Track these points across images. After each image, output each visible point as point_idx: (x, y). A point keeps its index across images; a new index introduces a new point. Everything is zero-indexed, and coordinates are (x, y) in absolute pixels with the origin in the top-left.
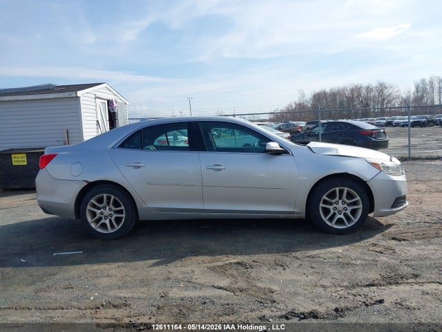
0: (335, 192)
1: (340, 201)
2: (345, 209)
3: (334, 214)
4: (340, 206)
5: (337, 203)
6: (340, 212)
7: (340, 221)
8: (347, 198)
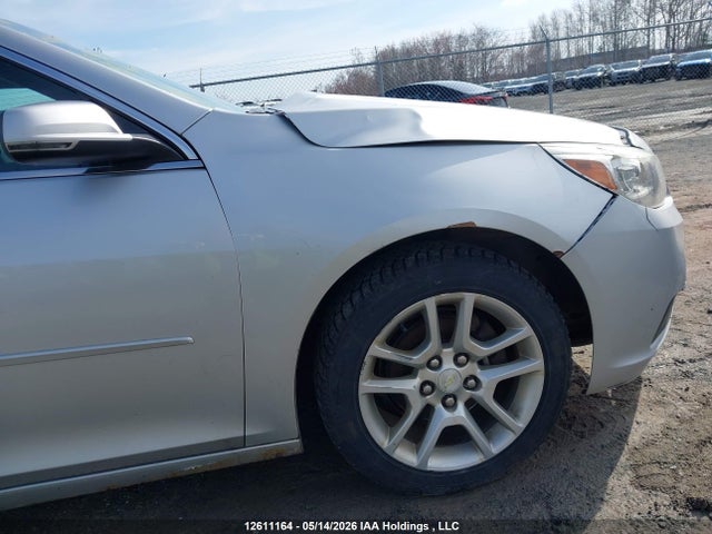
0: (419, 319)
1: (448, 353)
2: (472, 382)
3: (428, 411)
4: (450, 374)
5: (435, 363)
6: (449, 401)
7: (454, 437)
8: (475, 334)
